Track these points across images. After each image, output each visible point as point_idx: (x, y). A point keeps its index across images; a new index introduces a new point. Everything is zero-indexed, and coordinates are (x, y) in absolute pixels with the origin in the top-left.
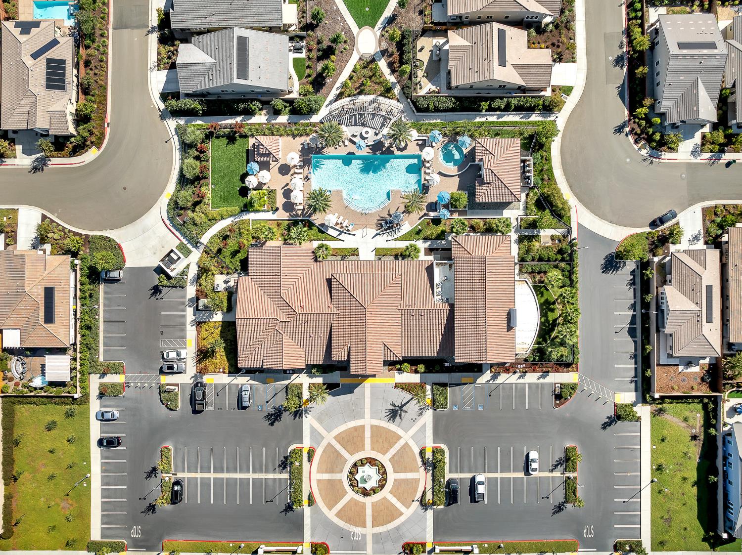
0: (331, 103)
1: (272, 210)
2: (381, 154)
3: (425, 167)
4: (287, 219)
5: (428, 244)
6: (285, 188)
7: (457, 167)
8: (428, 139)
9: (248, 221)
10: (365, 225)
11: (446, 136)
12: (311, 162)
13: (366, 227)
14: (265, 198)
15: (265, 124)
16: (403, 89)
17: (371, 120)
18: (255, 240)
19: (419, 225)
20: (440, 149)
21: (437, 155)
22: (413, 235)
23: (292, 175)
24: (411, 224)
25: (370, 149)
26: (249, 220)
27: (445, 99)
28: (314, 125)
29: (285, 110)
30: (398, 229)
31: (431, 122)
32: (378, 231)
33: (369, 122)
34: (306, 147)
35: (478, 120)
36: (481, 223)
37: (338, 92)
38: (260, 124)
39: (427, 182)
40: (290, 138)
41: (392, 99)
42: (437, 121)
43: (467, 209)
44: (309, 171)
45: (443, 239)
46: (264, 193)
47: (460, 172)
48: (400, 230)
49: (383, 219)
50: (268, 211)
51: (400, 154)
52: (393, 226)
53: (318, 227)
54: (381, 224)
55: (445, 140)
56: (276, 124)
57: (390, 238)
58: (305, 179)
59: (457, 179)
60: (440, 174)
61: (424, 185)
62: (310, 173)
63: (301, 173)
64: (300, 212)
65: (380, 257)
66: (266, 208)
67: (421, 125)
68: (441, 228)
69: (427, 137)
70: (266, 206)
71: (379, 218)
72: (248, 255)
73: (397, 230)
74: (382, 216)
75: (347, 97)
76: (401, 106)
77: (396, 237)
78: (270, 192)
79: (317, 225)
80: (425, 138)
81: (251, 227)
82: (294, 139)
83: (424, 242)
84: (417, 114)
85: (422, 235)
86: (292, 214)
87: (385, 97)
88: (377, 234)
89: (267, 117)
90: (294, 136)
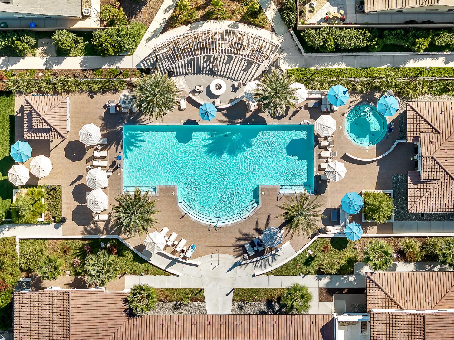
0: (155, 35)
1: (55, 222)
2: (243, 123)
3: (320, 147)
4: (80, 237)
5: (324, 281)
6: (76, 184)
7: (375, 146)
8: (326, 98)
9: (12, 240)
10: (216, 248)
11: (357, 93)
12: (122, 138)
13: (217, 251)
14: (43, 201)
15: (41, 71)
16: (280, 10)
17: (226, 63)
18: (24, 274)
19: (309, 248)
20: (346, 115)
21: (342, 125)
22: (299, 265)
23: (89, 160)
24: (295, 247)
25: (224, 115)
26: (15, 238)
27: (354, 33)
28: (126, 73)
29: (76, 47)
30: (273, 256)
31: (330, 67)
32: (239, 259)
33: (222, 69)
34: (113, 111)
35: (412, 64)
36: (417, 245)
37: (168, 15)
38: (33, 72)
39: (322, 173)
40: (85, 96)
41: (263, 27)
42: (340, 67)
43: (392, 221)
44: (118, 154)
45: (352, 273)
46: (40, 193)
47: (381, 157)
48: (277, 257)
49: (246, 237)
50: (47, 223)
51: (275, 124)
52: (264, 250)
53: (133, 252)
54: (243, 246)
55: (355, 99)
56: (62, 71)
57: (258, 272)
58: (110, 167)
59: (375, 169)
60: (345, 158)
61: (318, 177)
62: (120, 158)
63: (104, 157)
64: (102, 225)
65: (242, 304)
66: (43, 219)
67: (313, 74)
68: (347, 254)
69: (322, 94)
70: (43, 215)
71: (239, 236)
72: (12, 300)
73: (270, 258)
74: (245, 231)
75: (184, 24)
76: (277, 40)
77: (269, 269)
78: (51, 190)
79: (132, 248)
80: (319, 96)
81: (18, 251)
82: (92, 97)
83: (317, 278)
84: (305, 54)
85: (314, 266)
86: (89, 228)
87: (250, 24)
88: (236, 264)
89: (45, 60)
90: (92, 93)
